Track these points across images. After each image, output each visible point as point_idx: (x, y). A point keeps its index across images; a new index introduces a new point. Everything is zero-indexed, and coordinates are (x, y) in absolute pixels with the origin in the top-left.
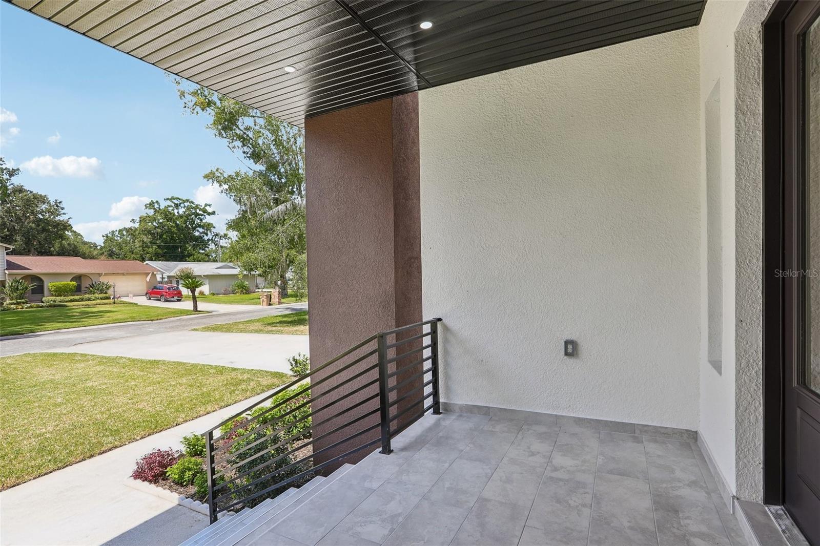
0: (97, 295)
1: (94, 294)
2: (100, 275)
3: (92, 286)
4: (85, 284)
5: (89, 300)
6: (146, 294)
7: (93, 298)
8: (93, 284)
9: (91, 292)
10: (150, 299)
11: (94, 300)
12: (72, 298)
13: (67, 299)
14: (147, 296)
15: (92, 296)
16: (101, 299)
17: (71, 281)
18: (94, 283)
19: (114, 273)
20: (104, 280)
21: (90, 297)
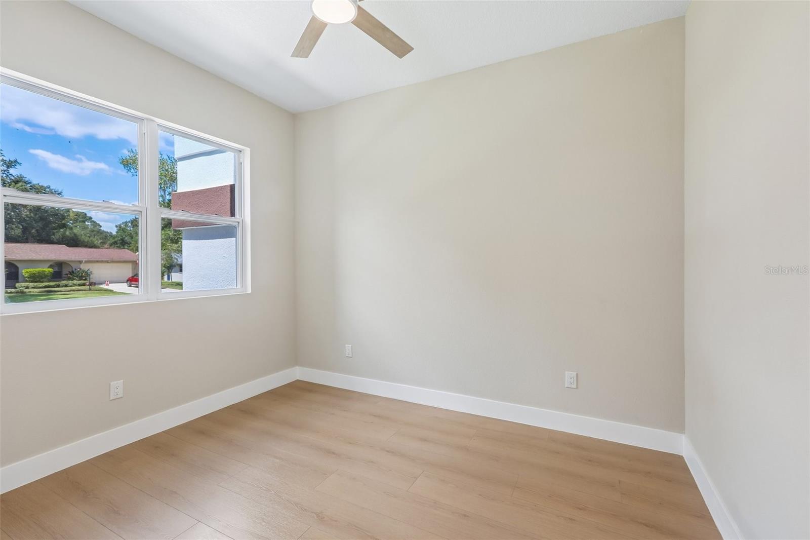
0: (75, 282)
1: (72, 280)
2: (80, 262)
3: (72, 273)
4: (65, 271)
5: (66, 286)
6: (127, 281)
7: (70, 284)
8: (73, 272)
9: (69, 279)
10: (130, 286)
11: (71, 286)
12: (47, 284)
13: (41, 285)
14: (128, 283)
15: (70, 283)
16: (79, 285)
17: (49, 267)
18: (74, 270)
19: (97, 261)
20: (84, 267)
21: (67, 283)
